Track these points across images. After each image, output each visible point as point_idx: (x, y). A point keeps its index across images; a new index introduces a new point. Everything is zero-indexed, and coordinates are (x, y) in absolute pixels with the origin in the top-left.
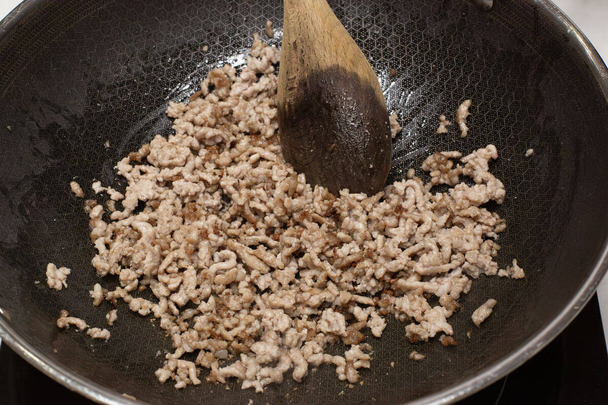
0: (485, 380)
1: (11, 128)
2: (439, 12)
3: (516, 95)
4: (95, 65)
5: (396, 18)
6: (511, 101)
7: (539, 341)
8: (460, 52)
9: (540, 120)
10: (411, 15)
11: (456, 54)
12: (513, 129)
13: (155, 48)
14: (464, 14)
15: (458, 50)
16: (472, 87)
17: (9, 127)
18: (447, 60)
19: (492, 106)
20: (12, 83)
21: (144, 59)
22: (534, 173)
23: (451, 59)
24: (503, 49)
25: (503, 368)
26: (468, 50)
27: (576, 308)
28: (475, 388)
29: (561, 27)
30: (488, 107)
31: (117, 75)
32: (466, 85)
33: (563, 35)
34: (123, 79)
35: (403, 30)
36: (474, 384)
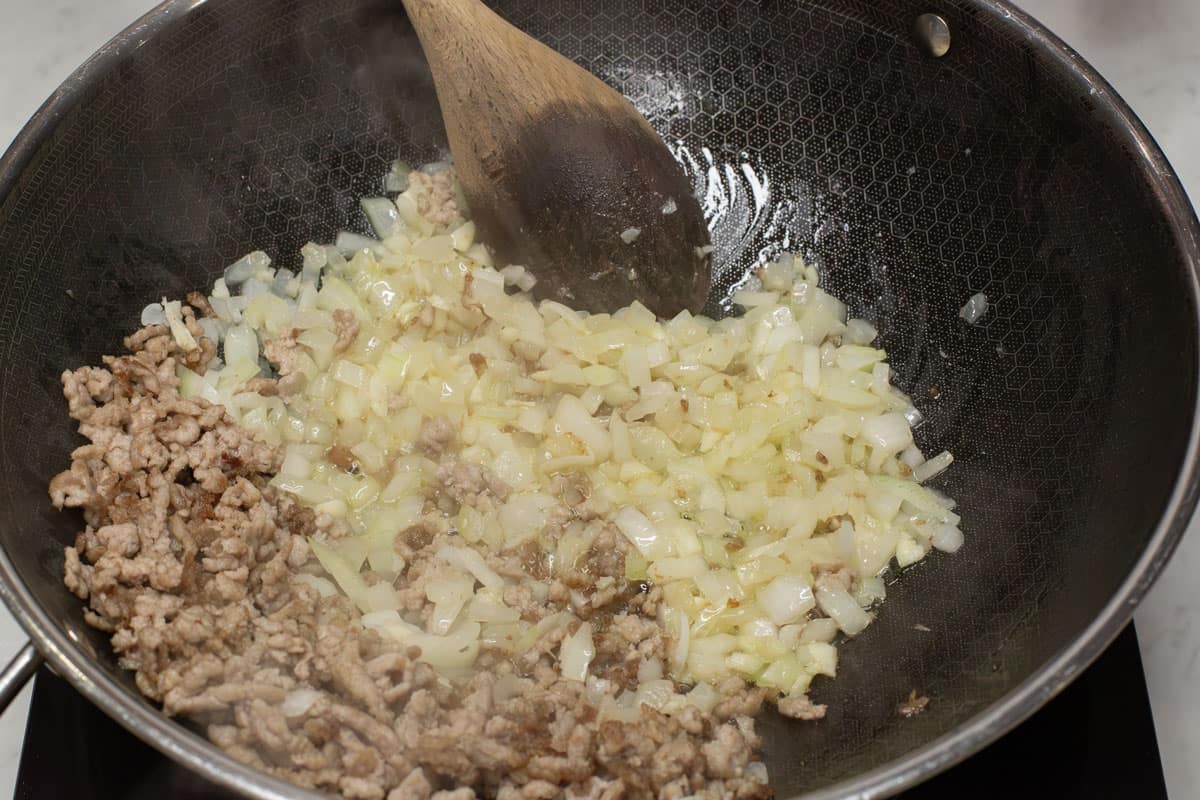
0: (974, 740)
1: (74, 293)
2: (851, 60)
3: (997, 209)
4: (223, 173)
5: (772, 73)
6: (988, 221)
7: (1067, 666)
8: (891, 133)
9: (1043, 254)
10: (799, 67)
11: (884, 136)
12: (994, 272)
13: (331, 137)
14: (897, 62)
15: (886, 128)
16: (914, 195)
17: (69, 292)
18: (867, 148)
19: (953, 230)
20: (73, 209)
21: (312, 159)
22: (1035, 352)
23: (874, 146)
24: (970, 126)
25: (1006, 716)
26: (907, 128)
27: (1132, 601)
28: (957, 755)
29: (1077, 84)
30: (946, 232)
31: (264, 191)
32: (903, 192)
33: (1082, 99)
34: (273, 196)
35: (786, 94)
36: (952, 748)
